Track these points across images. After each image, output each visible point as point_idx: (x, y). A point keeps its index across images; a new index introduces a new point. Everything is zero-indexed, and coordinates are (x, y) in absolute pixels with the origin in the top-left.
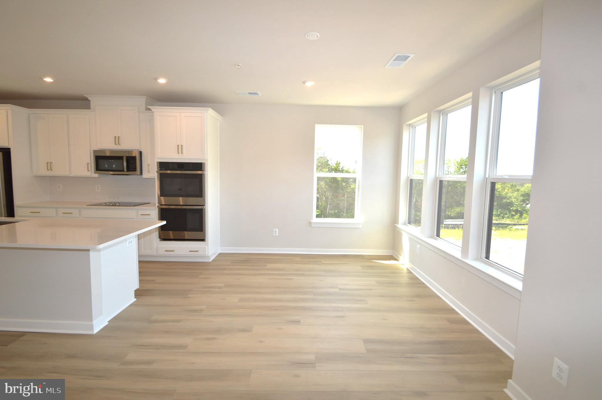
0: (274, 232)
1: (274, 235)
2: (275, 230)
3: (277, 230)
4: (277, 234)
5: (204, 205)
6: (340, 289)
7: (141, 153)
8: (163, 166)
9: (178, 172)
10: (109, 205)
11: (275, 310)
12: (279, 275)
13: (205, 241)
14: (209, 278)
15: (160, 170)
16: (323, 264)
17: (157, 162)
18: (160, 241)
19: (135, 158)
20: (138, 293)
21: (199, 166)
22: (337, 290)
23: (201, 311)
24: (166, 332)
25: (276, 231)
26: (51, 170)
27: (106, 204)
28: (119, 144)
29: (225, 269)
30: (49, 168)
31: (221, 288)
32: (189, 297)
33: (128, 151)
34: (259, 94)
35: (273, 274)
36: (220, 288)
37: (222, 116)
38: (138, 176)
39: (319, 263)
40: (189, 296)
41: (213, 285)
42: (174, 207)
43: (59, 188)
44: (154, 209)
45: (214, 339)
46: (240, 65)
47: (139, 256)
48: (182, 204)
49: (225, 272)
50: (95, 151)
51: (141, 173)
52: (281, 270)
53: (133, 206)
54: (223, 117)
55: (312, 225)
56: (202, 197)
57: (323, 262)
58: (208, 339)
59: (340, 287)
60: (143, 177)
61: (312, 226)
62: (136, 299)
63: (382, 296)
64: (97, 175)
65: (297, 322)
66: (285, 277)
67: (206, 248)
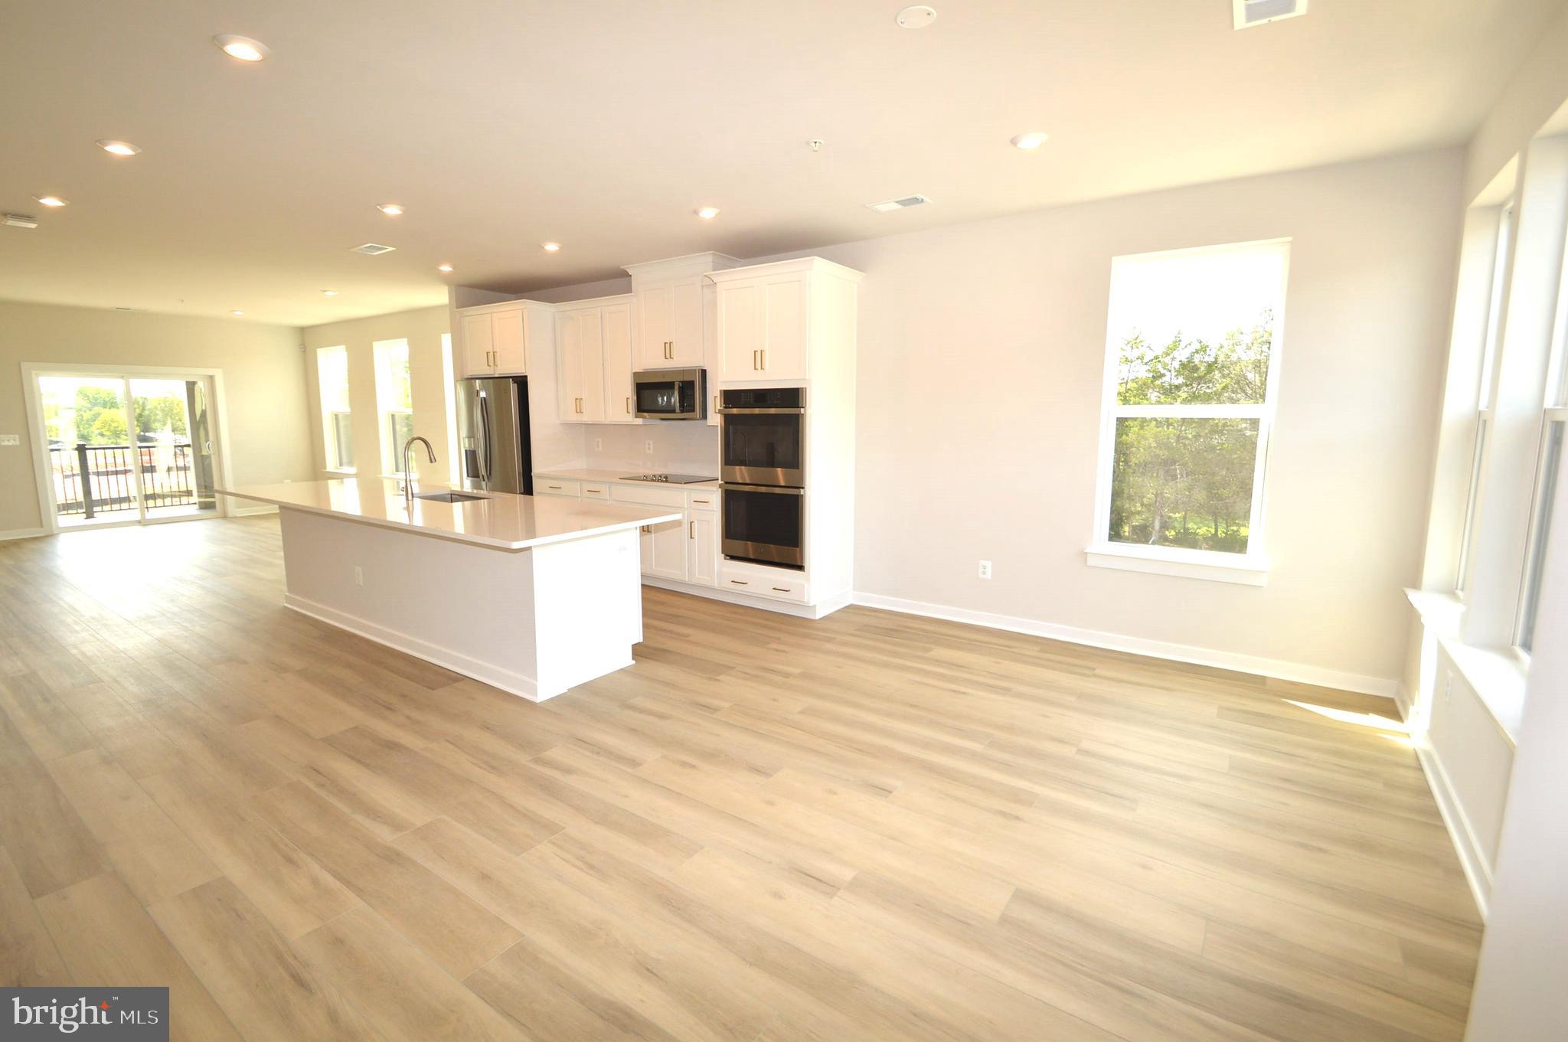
0: (981, 570)
1: (981, 576)
2: (983, 562)
3: (989, 564)
4: (989, 576)
5: (803, 488)
6: (1080, 751)
7: (704, 372)
8: (731, 397)
9: (757, 411)
10: (652, 480)
11: (861, 751)
12: (942, 677)
13: (804, 571)
14: (784, 651)
15: (725, 407)
16: (1100, 677)
17: (721, 391)
18: (725, 559)
19: (691, 384)
20: (638, 651)
21: (792, 397)
22: (1069, 751)
23: (716, 710)
24: (633, 731)
25: (984, 567)
26: (582, 413)
27: (646, 478)
28: (671, 358)
29: (829, 640)
30: (578, 411)
31: (788, 677)
32: (718, 680)
33: (683, 370)
34: (922, 200)
35: (927, 673)
36: (787, 675)
37: (861, 271)
38: (697, 421)
39: (1087, 672)
40: (721, 678)
41: (780, 667)
42: (763, 489)
43: (598, 446)
44: (713, 491)
45: (694, 767)
46: (820, 143)
47: (643, 576)
48: (782, 484)
49: (828, 646)
50: (636, 374)
51: (704, 417)
52: (959, 666)
53: (685, 483)
54: (864, 272)
55: (1091, 561)
56: (798, 468)
57: (1097, 672)
58: (684, 764)
59: (1086, 745)
60: (709, 424)
61: (1088, 564)
62: (634, 662)
63: (1207, 806)
64: (639, 421)
65: (885, 791)
66: (953, 687)
67: (804, 586)
